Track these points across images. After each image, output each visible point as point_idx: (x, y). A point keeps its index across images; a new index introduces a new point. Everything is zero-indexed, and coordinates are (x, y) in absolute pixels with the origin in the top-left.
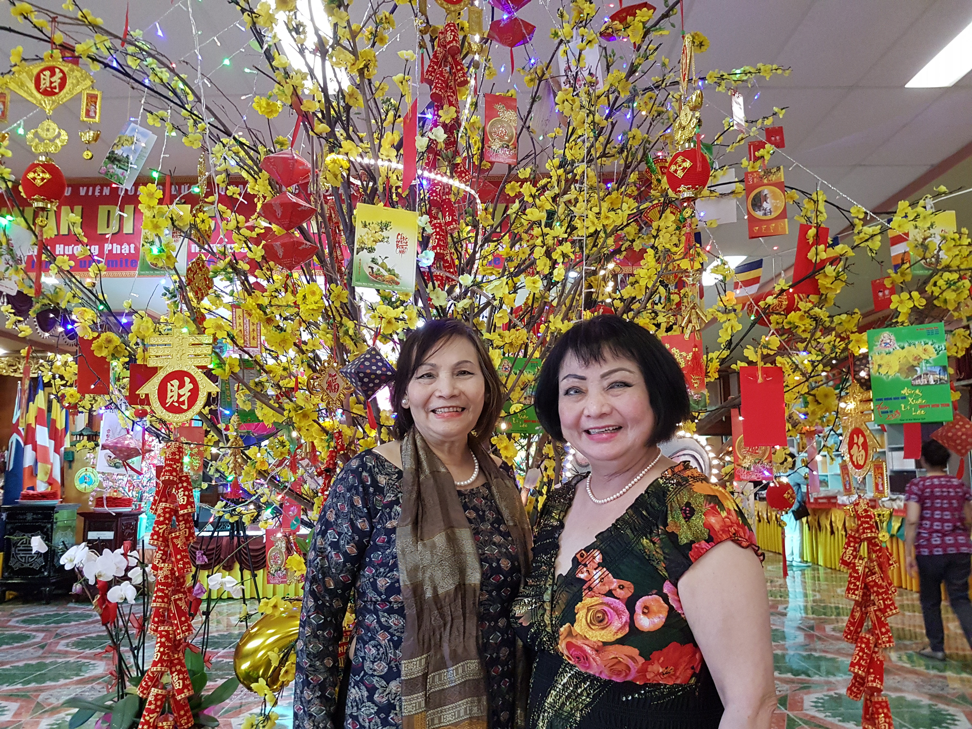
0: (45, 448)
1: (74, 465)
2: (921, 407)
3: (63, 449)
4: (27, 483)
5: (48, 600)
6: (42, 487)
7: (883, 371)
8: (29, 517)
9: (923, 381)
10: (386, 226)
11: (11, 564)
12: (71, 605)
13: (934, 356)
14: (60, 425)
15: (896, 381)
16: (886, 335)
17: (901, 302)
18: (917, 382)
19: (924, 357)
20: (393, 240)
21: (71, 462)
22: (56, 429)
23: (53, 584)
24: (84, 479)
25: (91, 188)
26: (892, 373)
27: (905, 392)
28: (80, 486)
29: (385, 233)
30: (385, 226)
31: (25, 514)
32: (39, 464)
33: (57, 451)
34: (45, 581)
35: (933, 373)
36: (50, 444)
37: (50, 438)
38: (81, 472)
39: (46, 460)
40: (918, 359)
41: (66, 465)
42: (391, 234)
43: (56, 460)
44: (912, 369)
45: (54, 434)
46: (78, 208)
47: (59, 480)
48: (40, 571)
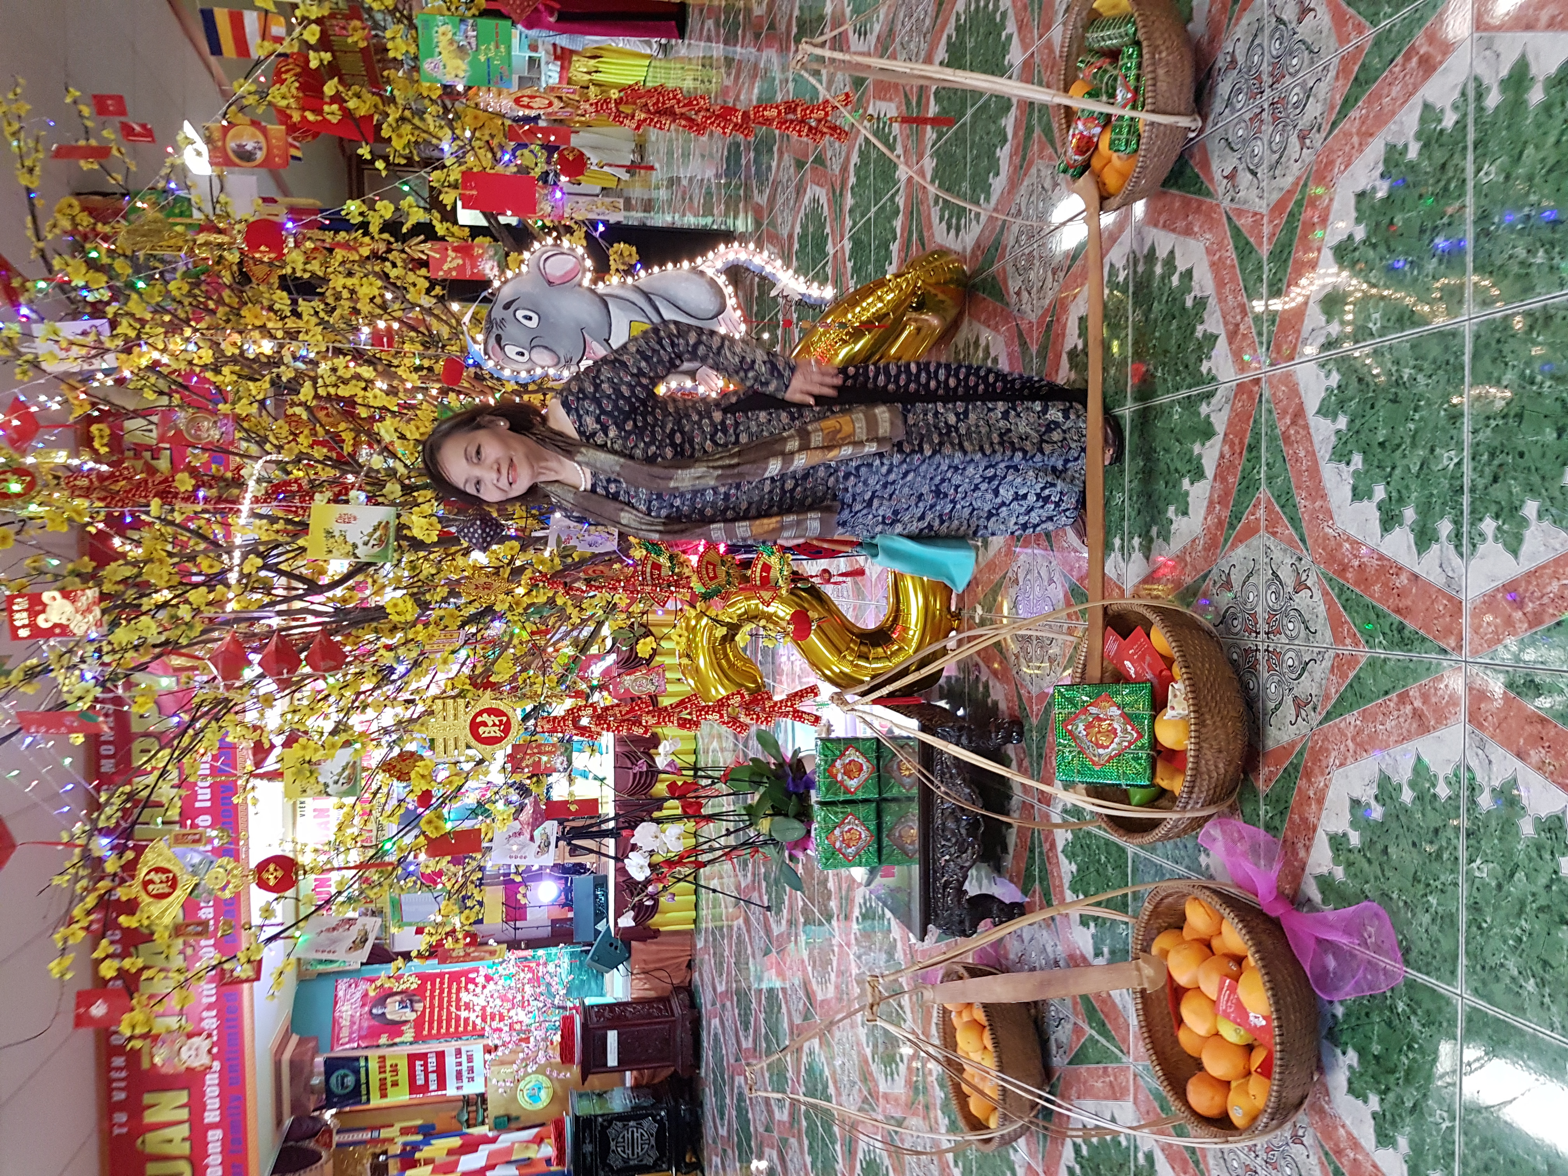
0: (490, 1155)
1: (514, 1114)
2: (497, 47)
3: (490, 1134)
4: (543, 1167)
5: (696, 1103)
6: (548, 1150)
7: (462, 74)
8: (588, 1148)
9: (473, 41)
10: (329, 532)
11: (651, 1162)
12: (703, 1074)
13: (449, 27)
14: (455, 1142)
15: (471, 64)
16: (426, 66)
17: (396, 49)
18: (474, 45)
19: (450, 35)
20: (344, 527)
21: (509, 1119)
22: (462, 1146)
23: (676, 1101)
24: (534, 1097)
25: (115, 1085)
26: (464, 67)
27: (482, 58)
28: (545, 1097)
29: (337, 534)
30: (329, 534)
31: (584, 1155)
32: (513, 1158)
33: (494, 1140)
34: (673, 1114)
35: (466, 31)
36: (484, 1151)
37: (476, 1151)
38: (524, 1101)
39: (509, 1150)
40: (451, 42)
41: (514, 1125)
42: (337, 528)
43: (506, 1139)
44: (461, 48)
45: (470, 1146)
46: (148, 1098)
47: (535, 1131)
48: (660, 1122)
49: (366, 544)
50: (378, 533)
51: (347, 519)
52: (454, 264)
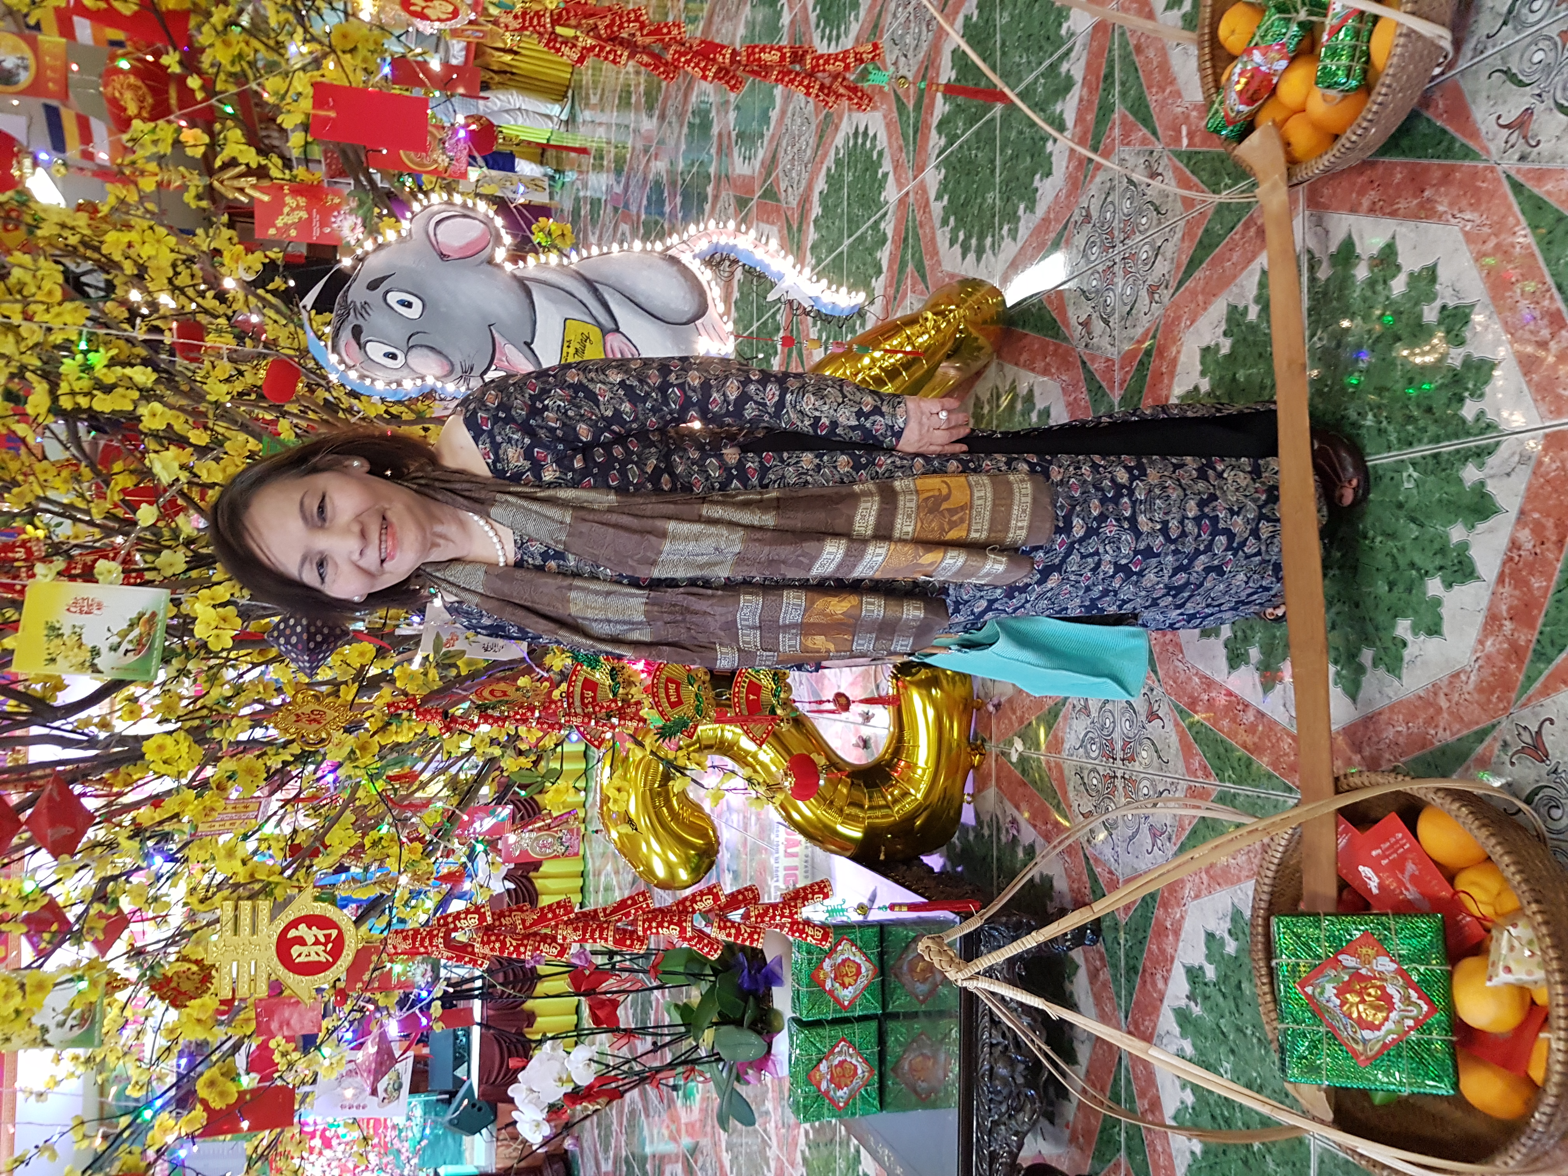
10: (53, 628)
20: (79, 619)
29: (66, 631)
30: (54, 631)
42: (67, 622)
49: (114, 648)
50: (136, 632)
51: (86, 607)
52: (294, 218)
